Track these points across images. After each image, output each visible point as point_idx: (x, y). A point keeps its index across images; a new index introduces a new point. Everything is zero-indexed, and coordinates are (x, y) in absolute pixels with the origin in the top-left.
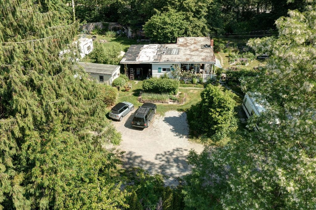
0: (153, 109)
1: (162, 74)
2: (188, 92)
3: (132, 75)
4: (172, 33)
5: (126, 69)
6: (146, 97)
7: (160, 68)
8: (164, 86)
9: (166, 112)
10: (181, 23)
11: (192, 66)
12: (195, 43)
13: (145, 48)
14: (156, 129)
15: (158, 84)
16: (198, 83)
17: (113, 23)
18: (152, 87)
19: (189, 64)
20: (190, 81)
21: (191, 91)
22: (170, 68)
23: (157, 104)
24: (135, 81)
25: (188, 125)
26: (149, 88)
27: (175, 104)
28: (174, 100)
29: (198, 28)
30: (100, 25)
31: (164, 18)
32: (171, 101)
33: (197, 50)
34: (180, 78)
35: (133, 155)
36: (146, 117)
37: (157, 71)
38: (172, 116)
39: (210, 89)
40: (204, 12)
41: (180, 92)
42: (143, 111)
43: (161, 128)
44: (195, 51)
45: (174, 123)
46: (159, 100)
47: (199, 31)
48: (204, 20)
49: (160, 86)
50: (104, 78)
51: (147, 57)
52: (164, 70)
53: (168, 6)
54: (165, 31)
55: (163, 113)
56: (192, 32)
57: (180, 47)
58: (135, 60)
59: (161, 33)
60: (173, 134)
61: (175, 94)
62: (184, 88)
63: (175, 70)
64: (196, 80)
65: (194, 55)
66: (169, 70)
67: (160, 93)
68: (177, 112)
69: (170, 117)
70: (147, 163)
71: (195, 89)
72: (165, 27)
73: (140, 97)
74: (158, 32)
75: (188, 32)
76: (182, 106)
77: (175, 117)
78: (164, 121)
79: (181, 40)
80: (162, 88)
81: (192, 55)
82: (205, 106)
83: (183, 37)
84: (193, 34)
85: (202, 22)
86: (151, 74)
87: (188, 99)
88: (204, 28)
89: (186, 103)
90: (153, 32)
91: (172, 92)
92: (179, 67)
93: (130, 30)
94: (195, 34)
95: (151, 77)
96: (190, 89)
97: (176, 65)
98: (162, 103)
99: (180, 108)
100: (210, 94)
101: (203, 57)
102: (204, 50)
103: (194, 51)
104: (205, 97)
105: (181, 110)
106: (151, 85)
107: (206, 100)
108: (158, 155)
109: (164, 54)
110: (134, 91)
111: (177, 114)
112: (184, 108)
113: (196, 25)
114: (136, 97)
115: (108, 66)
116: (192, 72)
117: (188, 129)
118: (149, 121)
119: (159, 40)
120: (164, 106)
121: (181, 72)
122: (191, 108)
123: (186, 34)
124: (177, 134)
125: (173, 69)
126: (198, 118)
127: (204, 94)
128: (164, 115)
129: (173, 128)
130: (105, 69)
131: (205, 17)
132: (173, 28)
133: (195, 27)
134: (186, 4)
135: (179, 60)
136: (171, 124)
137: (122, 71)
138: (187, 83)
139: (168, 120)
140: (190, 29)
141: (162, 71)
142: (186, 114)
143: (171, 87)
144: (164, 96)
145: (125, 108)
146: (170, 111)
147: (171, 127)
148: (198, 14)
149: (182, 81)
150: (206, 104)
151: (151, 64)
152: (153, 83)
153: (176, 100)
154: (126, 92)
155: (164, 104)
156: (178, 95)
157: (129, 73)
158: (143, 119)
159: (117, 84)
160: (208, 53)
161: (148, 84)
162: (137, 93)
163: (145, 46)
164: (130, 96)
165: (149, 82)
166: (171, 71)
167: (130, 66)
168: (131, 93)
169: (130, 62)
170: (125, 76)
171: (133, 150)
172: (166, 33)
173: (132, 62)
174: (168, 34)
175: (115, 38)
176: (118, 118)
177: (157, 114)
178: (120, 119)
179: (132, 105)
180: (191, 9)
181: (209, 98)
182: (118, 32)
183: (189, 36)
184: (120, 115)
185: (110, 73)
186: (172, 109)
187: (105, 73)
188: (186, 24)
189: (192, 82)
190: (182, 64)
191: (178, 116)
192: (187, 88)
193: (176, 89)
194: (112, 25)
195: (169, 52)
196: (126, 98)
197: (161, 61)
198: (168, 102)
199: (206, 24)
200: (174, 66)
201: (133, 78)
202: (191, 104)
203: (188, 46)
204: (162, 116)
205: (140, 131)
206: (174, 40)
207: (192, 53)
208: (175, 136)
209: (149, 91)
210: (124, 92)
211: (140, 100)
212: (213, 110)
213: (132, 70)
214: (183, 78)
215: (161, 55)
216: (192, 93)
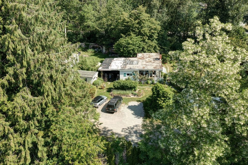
0: (120, 100)
1: (127, 77)
2: (144, 90)
3: (106, 79)
4: (133, 50)
5: (102, 74)
6: (116, 93)
7: (125, 74)
8: (128, 85)
9: (129, 102)
10: (139, 44)
11: (147, 72)
12: (149, 57)
13: (115, 61)
14: (123, 113)
15: (124, 84)
16: (151, 83)
17: (92, 43)
18: (120, 86)
19: (145, 71)
20: (146, 82)
21: (147, 89)
22: (132, 74)
23: (123, 97)
24: (108, 82)
25: (143, 110)
26: (117, 87)
27: (135, 97)
28: (135, 95)
29: (151, 47)
30: (83, 45)
31: (128, 40)
32: (132, 95)
33: (151, 62)
34: (139, 80)
35: (107, 129)
36: (116, 105)
37: (123, 75)
38: (133, 105)
39: (158, 86)
40: (155, 36)
41: (139, 90)
42: (113, 101)
43: (125, 113)
44: (150, 62)
45: (135, 109)
46: (124, 95)
47: (152, 49)
48: (156, 41)
49: (125, 85)
50: (88, 80)
51: (117, 66)
52: (128, 75)
53: (131, 32)
54: (128, 49)
55: (127, 103)
56: (147, 49)
57: (139, 60)
58: (108, 68)
59: (126, 50)
60: (133, 116)
61: (135, 91)
62: (141, 87)
63: (135, 75)
64: (150, 82)
65: (148, 65)
66: (131, 75)
67: (125, 90)
68: (136, 102)
69: (132, 106)
70: (116, 134)
71: (149, 88)
72: (128, 46)
73: (112, 93)
74: (124, 49)
75: (144, 50)
76: (140, 98)
77: (135, 106)
78: (127, 108)
79: (140, 55)
80: (127, 86)
81: (147, 65)
82: (155, 96)
83: (141, 53)
84: (148, 51)
85: (154, 43)
86: (119, 78)
87: (144, 94)
88: (155, 47)
89: (143, 96)
90: (121, 49)
91: (133, 89)
92: (138, 72)
93: (104, 48)
94: (150, 51)
95: (119, 80)
96: (146, 88)
97: (136, 72)
98: (127, 96)
99: (139, 100)
100: (157, 89)
101: (154, 66)
102: (155, 62)
103: (148, 62)
104: (154, 91)
105: (140, 101)
106: (119, 84)
107: (155, 93)
108: (123, 129)
109: (128, 64)
110: (107, 89)
111: (136, 104)
112: (141, 100)
113: (150, 45)
114: (109, 93)
115: (90, 72)
116: (147, 76)
117: (144, 113)
118: (118, 107)
119: (124, 55)
120: (128, 98)
121: (139, 76)
122: (146, 100)
123: (143, 51)
124: (136, 116)
125: (134, 74)
126: (150, 105)
127: (154, 89)
128: (127, 104)
129: (134, 113)
130: (88, 74)
131: (156, 40)
132: (134, 47)
133: (149, 46)
134: (143, 31)
135: (138, 68)
136: (132, 110)
137: (99, 75)
138: (143, 84)
139: (130, 108)
140: (146, 47)
141: (126, 76)
142: (143, 104)
143: (132, 86)
144: (128, 92)
145: (101, 99)
146: (132, 102)
147: (133, 112)
148: (151, 38)
149: (140, 83)
150: (155, 95)
151: (119, 71)
152: (120, 83)
153: (136, 94)
154: (102, 90)
155: (128, 97)
156: (137, 91)
157: (104, 77)
158: (114, 106)
159: (96, 84)
160: (158, 63)
161: (117, 84)
162: (109, 90)
163: (115, 59)
164: (104, 92)
165: (118, 83)
166: (133, 76)
167: (105, 72)
168: (105, 91)
169: (105, 69)
170: (101, 78)
171: (106, 126)
172: (129, 50)
173: (106, 69)
174: (130, 51)
175: (93, 54)
176: (97, 106)
177: (123, 103)
178: (98, 106)
179: (106, 98)
180: (146, 34)
181: (157, 92)
182: (96, 50)
183: (145, 52)
184: (98, 104)
185: (92, 77)
186: (133, 100)
187: (88, 76)
188: (143, 44)
189: (147, 83)
190: (140, 71)
191: (137, 105)
192: (144, 87)
193: (136, 87)
194: (92, 44)
195: (132, 63)
196: (102, 93)
197: (126, 69)
198: (131, 96)
199: (157, 44)
200: (135, 72)
201: (107, 80)
202: (146, 97)
203: (144, 59)
204: (126, 105)
205: (112, 114)
206: (135, 55)
207: (147, 64)
208: (135, 117)
209: (117, 88)
210: (100, 90)
211: (111, 95)
212: (159, 99)
213: (106, 75)
214: (141, 80)
215: (126, 65)
216: (147, 90)
